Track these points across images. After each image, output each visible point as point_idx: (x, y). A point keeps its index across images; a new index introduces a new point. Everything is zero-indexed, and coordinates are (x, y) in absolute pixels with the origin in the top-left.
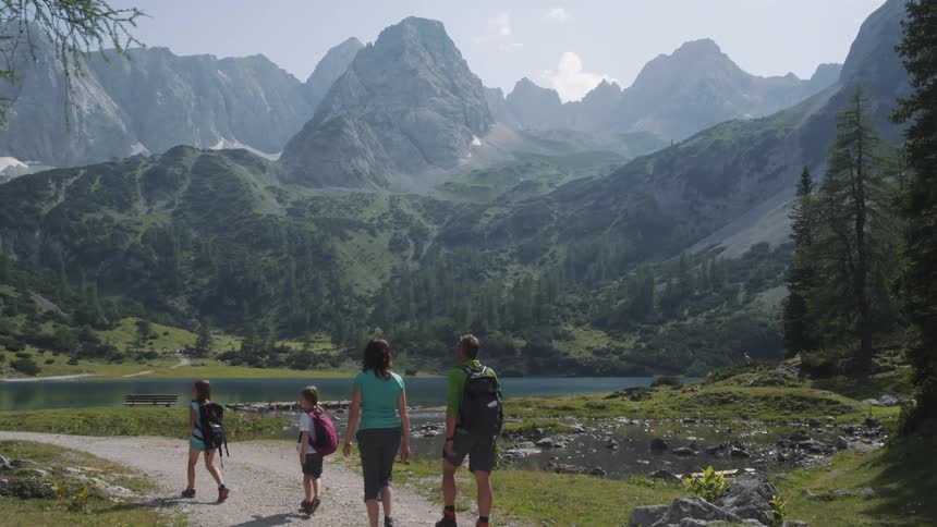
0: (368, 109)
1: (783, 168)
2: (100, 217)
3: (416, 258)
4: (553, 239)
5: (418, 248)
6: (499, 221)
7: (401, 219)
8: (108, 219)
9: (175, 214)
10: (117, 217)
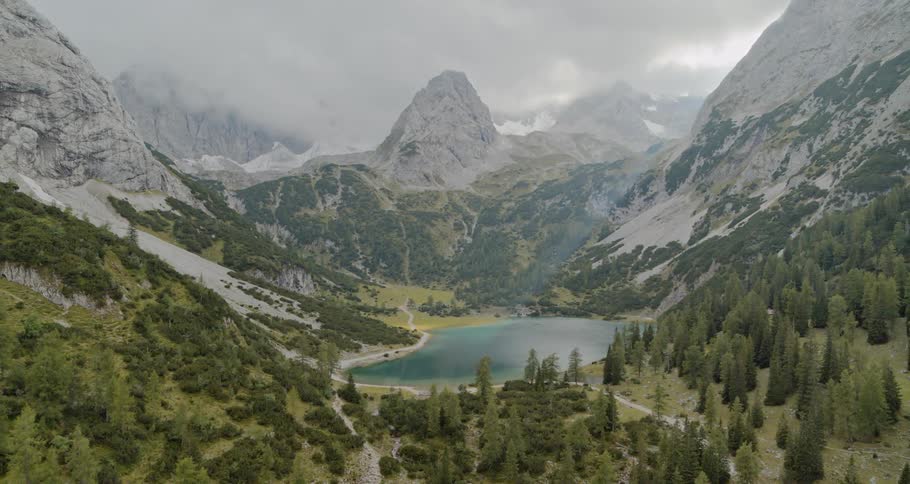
0: (427, 133)
1: (656, 193)
2: (302, 214)
3: (469, 234)
4: (540, 224)
5: (469, 227)
6: (511, 212)
7: (457, 208)
8: (306, 215)
9: (338, 209)
10: (312, 213)
